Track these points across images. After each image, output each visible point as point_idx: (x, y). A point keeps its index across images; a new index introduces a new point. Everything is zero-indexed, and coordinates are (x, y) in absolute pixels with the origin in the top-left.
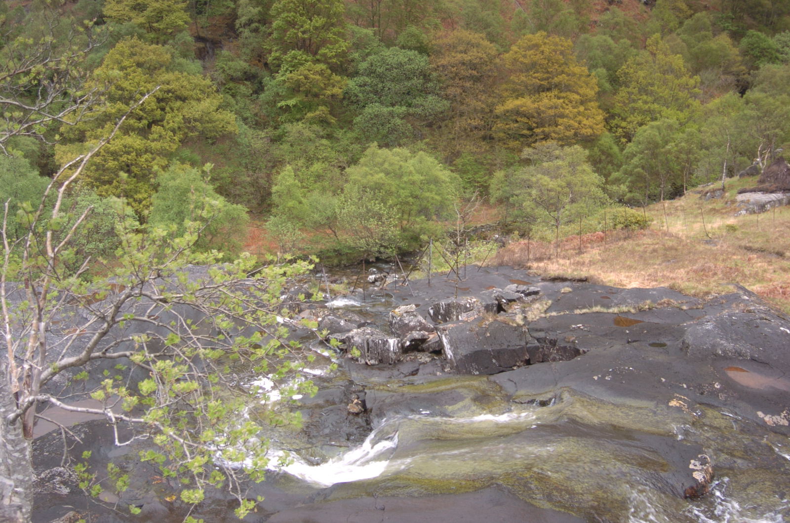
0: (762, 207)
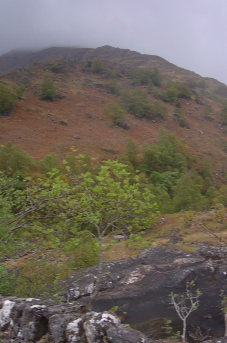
0: (119, 240)
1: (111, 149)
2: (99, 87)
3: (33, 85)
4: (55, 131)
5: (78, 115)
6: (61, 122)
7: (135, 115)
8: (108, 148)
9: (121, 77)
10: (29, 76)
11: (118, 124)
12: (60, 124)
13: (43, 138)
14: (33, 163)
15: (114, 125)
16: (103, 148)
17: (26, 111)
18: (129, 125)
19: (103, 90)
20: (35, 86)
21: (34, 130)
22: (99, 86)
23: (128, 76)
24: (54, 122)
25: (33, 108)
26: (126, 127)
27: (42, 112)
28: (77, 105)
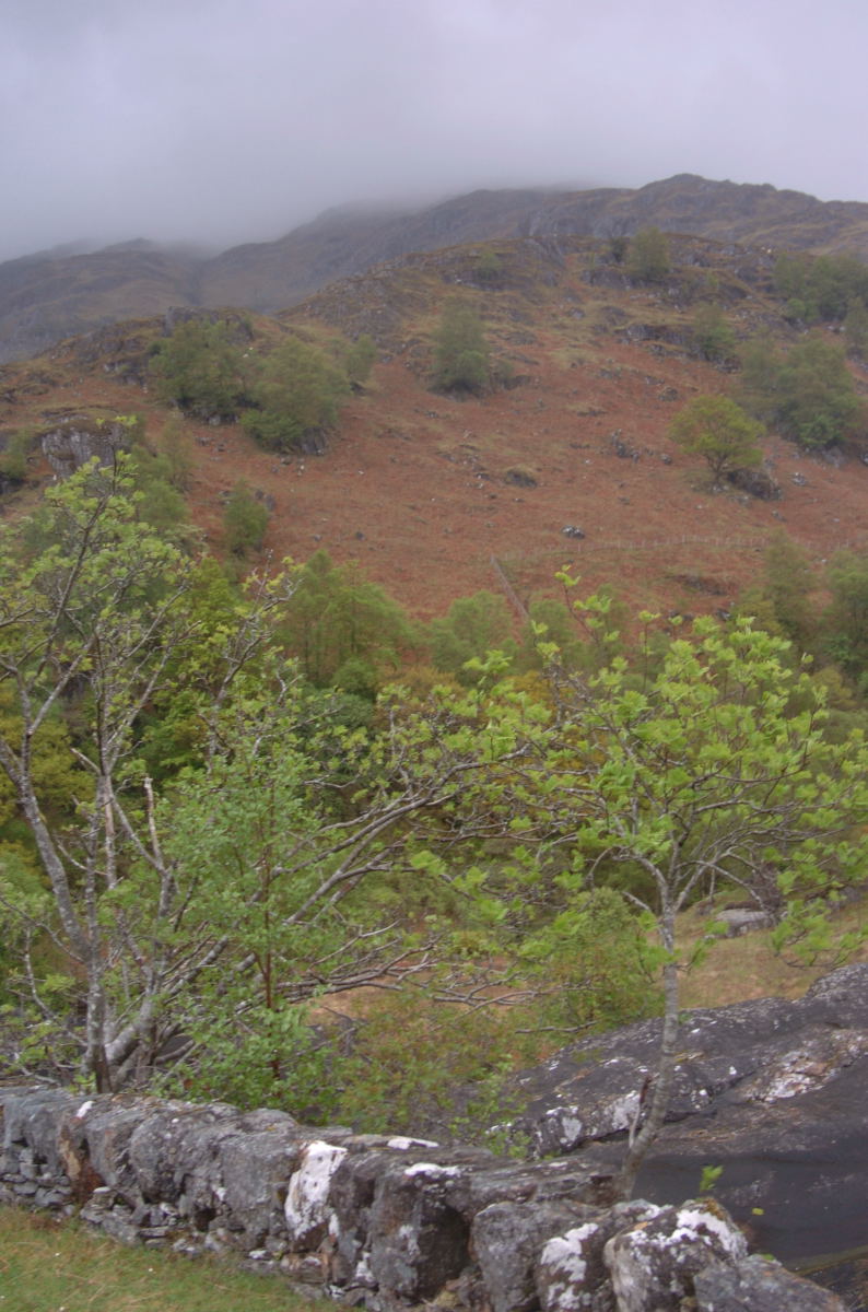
0: (735, 930)
1: (706, 575)
2: (657, 338)
3: (407, 339)
4: (490, 509)
5: (574, 446)
6: (510, 472)
7: (797, 439)
8: (693, 573)
9: (743, 294)
10: (389, 303)
11: (732, 478)
12: (508, 483)
13: (446, 537)
14: (409, 630)
15: (716, 482)
16: (675, 570)
17: (380, 437)
18: (776, 481)
19: (672, 347)
20: (412, 342)
21: (413, 508)
22: (654, 332)
23: (769, 289)
24: (485, 477)
25: (406, 424)
26: (761, 491)
27: (439, 438)
28: (571, 408)
